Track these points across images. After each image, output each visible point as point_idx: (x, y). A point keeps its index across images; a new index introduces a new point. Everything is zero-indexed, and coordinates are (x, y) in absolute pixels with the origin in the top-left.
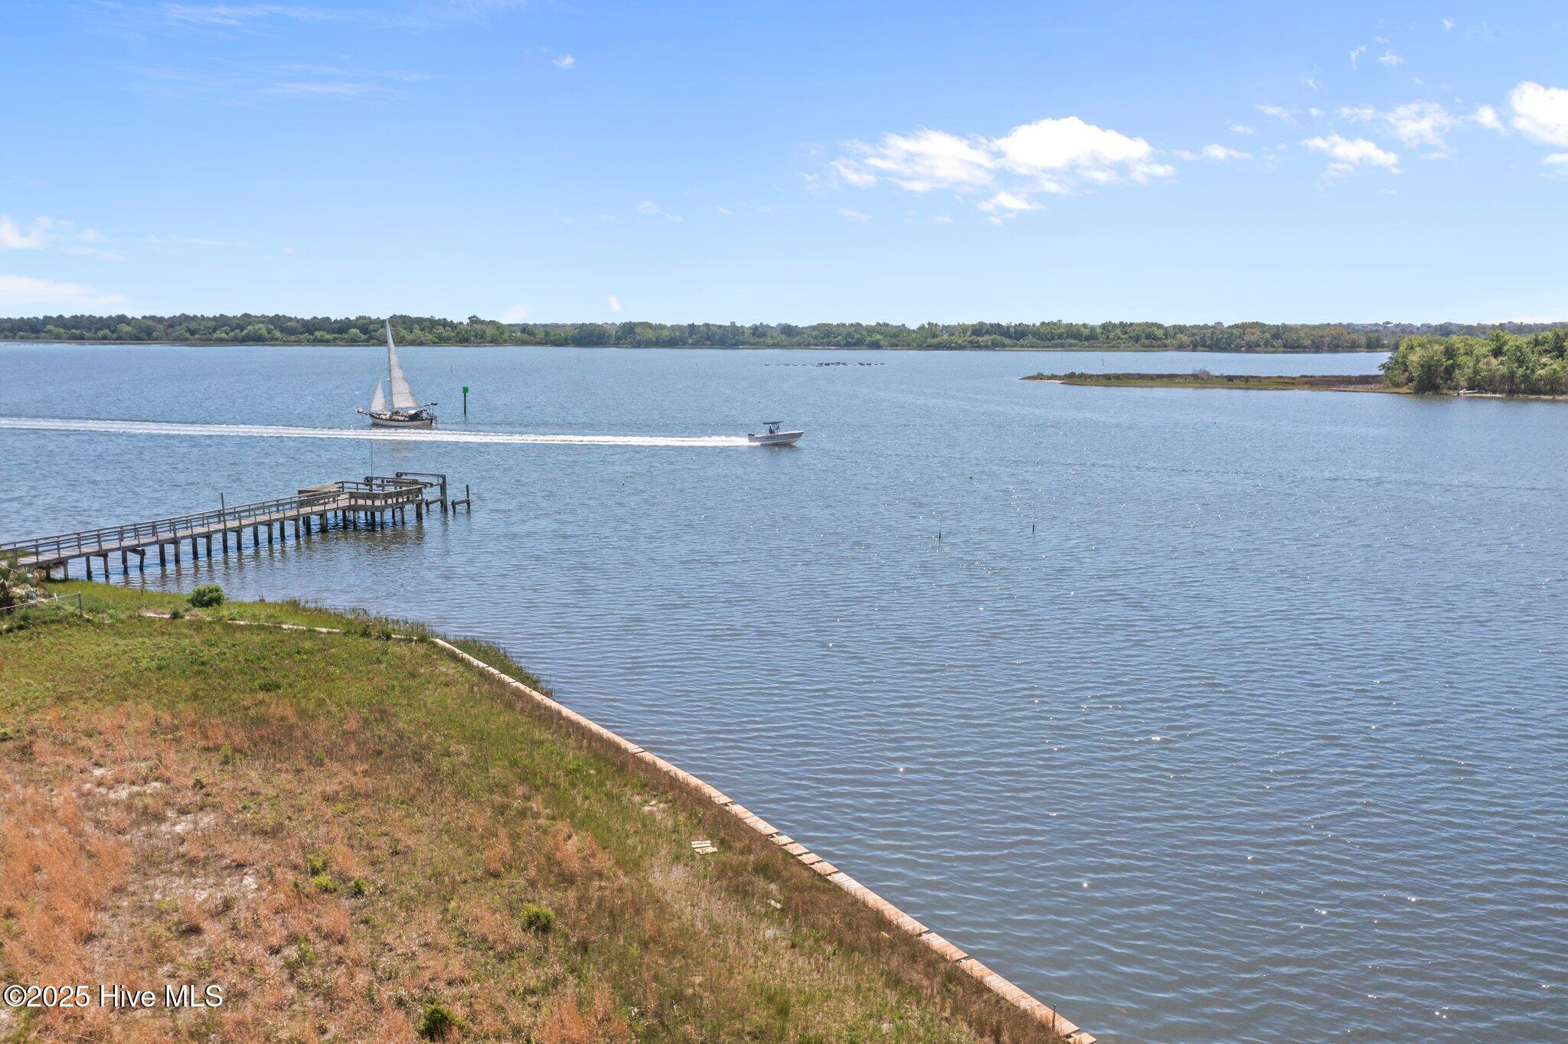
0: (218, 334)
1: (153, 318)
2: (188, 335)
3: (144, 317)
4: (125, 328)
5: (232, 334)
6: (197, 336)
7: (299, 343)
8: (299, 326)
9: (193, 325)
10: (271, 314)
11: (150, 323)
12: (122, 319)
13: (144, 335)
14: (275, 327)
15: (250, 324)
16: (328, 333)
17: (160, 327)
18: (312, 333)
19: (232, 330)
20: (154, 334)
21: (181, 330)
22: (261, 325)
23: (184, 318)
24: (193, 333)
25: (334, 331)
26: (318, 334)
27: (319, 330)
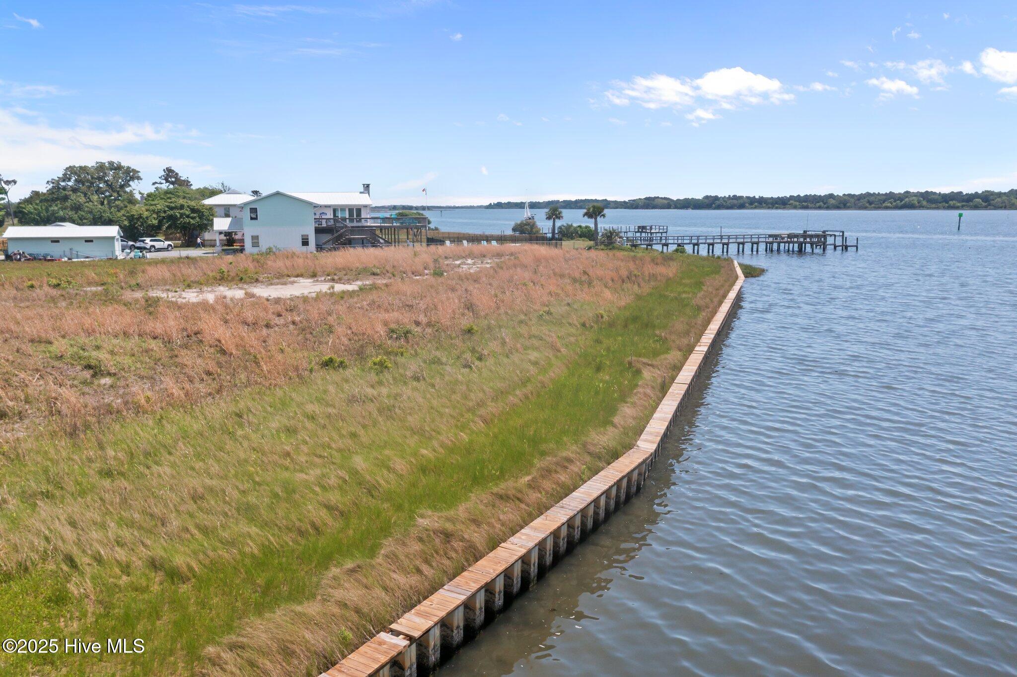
0: (887, 204)
1: (849, 195)
2: (867, 205)
3: (844, 195)
4: (832, 201)
5: (894, 204)
6: (873, 205)
7: (938, 208)
8: (940, 198)
9: (872, 199)
10: (923, 191)
11: (846, 198)
12: (831, 196)
13: (842, 205)
14: (924, 199)
15: (907, 197)
16: (959, 202)
17: (852, 200)
18: (947, 202)
19: (895, 201)
20: (848, 204)
21: (864, 202)
22: (914, 198)
23: (868, 194)
24: (870, 203)
25: (963, 201)
26: (951, 203)
27: (952, 200)
